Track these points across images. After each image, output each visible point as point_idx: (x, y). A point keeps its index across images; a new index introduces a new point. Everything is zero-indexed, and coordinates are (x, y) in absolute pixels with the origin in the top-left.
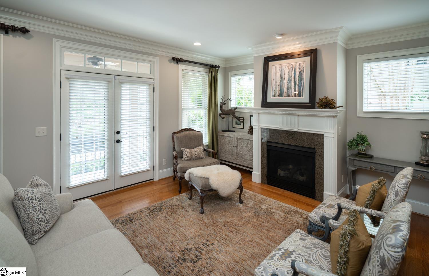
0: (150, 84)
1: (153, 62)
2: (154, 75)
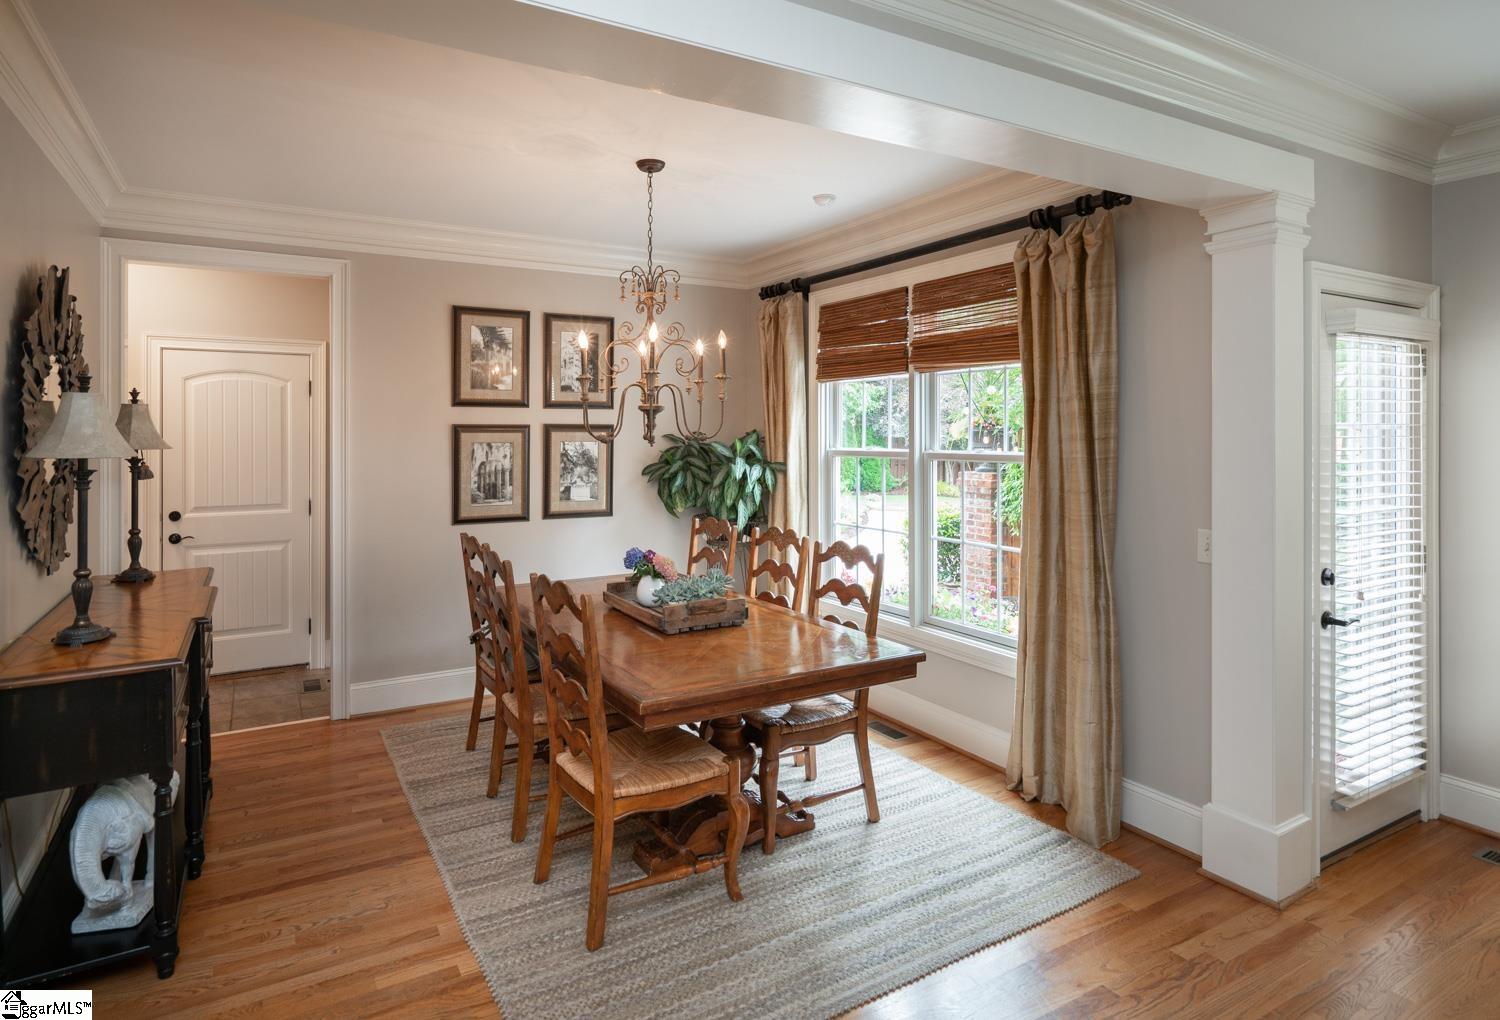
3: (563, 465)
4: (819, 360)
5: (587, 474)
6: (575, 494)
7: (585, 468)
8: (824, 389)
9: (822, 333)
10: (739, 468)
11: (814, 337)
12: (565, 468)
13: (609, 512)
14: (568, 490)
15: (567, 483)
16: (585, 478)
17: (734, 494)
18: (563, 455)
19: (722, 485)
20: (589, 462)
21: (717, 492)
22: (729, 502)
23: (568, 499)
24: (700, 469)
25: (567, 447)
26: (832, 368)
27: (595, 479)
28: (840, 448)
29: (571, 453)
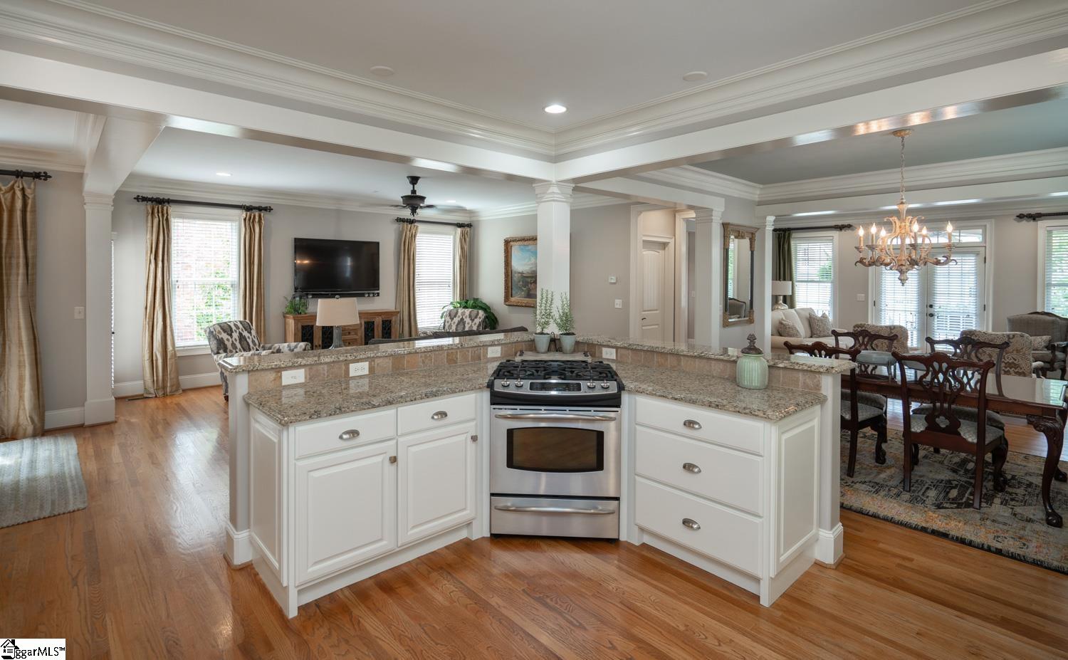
0: (978, 254)
1: (985, 226)
2: (985, 242)
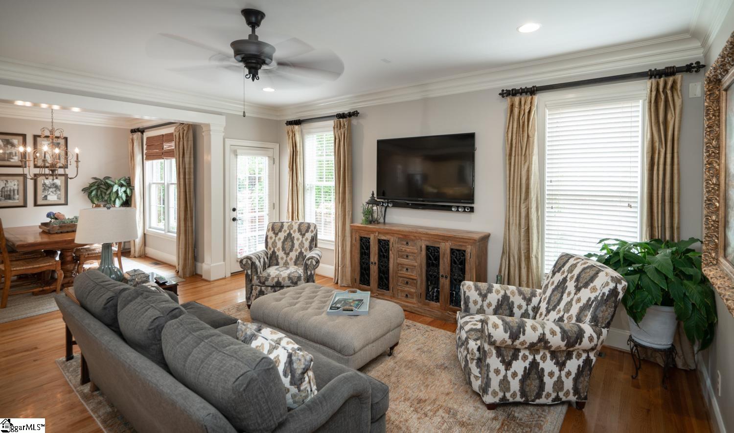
3: (43, 188)
4: (146, 154)
5: (55, 191)
6: (49, 198)
7: (54, 189)
8: (148, 164)
9: (147, 146)
10: (115, 188)
11: (145, 147)
12: (44, 189)
13: (66, 204)
14: (46, 196)
15: (46, 193)
16: (54, 192)
17: (115, 197)
18: (43, 184)
19: (110, 194)
20: (56, 187)
21: (108, 196)
22: (113, 199)
23: (46, 199)
24: (104, 189)
25: (45, 182)
26: (150, 157)
27: (59, 193)
28: (155, 182)
29: (47, 184)
